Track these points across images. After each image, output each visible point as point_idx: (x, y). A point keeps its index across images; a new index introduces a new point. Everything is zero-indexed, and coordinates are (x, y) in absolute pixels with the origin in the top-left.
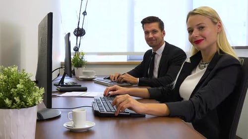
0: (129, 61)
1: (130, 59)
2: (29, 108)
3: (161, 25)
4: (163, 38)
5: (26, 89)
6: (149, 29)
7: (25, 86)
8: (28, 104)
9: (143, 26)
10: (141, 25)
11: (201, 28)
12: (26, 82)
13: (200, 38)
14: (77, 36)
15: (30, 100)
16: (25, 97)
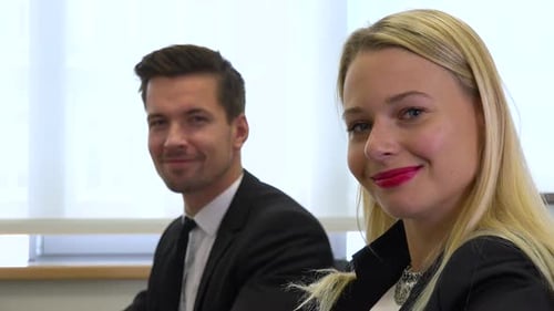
0: (37, 264)
1: (44, 256)
3: (231, 90)
4: (236, 151)
6: (170, 106)
9: (144, 89)
10: (137, 82)
11: (409, 113)
13: (406, 161)
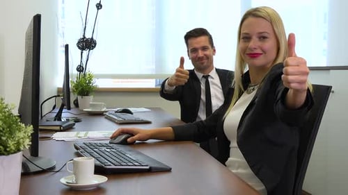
0: (158, 87)
1: (159, 84)
2: (10, 155)
5: (5, 126)
6: (197, 46)
7: (5, 123)
8: (8, 149)
11: (262, 38)
12: (6, 117)
14: (82, 49)
15: (11, 144)
16: (4, 138)
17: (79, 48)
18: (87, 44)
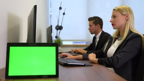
17: (56, 29)
18: (59, 28)
